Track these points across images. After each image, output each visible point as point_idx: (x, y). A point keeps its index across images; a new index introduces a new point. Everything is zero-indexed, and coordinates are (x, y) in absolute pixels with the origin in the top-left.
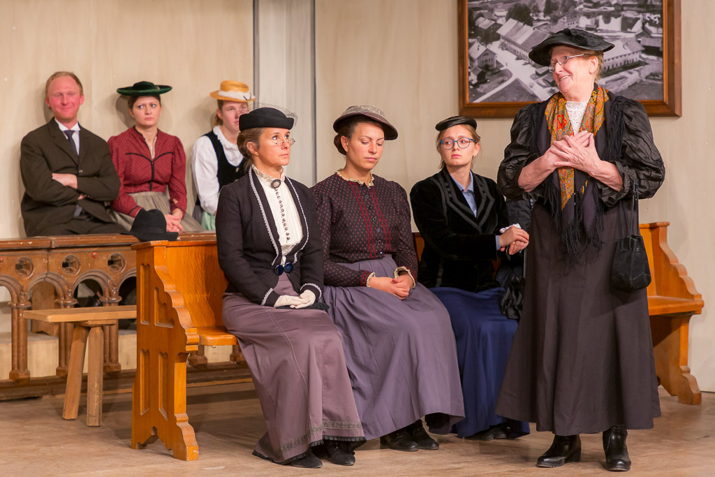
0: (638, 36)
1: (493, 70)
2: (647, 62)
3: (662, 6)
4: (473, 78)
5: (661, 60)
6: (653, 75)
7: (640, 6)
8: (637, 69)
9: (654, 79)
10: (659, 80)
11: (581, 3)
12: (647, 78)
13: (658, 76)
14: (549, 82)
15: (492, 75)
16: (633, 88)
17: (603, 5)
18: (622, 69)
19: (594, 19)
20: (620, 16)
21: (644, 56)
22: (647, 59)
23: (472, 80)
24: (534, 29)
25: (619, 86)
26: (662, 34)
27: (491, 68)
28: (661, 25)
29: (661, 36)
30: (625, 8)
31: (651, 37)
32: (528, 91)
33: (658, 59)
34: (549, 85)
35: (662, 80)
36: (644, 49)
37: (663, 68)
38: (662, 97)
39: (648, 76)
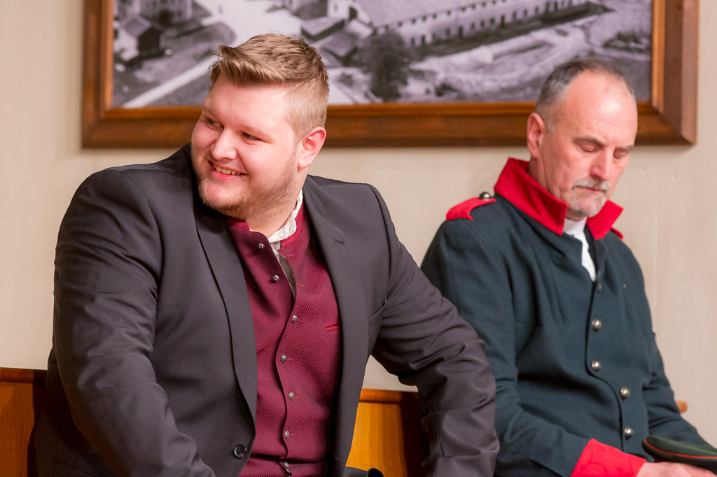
1: (180, 25)
2: (608, 4)
4: (127, 45)
6: (625, 40)
8: (580, 22)
9: (628, 49)
10: (640, 51)
12: (607, 45)
13: (636, 41)
15: (179, 36)
18: (538, 23)
23: (123, 50)
25: (531, 65)
27: (176, 19)
34: (338, 63)
35: (650, 50)
37: (652, 19)
38: (647, 93)
39: (611, 40)
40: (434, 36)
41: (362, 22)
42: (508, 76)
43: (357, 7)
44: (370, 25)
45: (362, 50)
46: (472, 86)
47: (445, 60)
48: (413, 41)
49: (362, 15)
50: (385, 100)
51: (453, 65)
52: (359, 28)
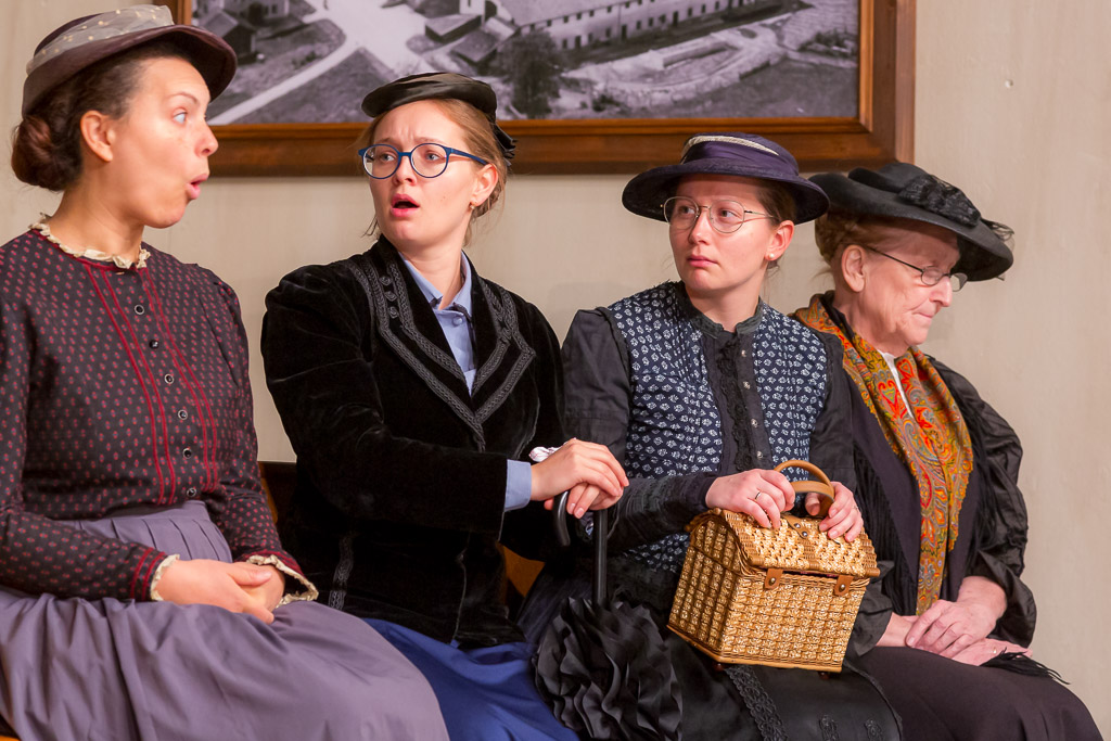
1: (275, 23)
6: (825, 42)
8: (770, 21)
9: (829, 54)
10: (844, 56)
12: (803, 48)
13: (840, 44)
14: (470, 62)
15: (274, 37)
16: (758, 80)
18: (720, 21)
25: (711, 74)
27: (270, 16)
34: (472, 70)
35: (856, 54)
37: (859, 17)
38: (854, 107)
39: (809, 43)
40: (590, 36)
41: (501, 20)
42: (683, 86)
43: (495, 1)
44: (512, 23)
45: (502, 54)
46: (638, 98)
47: (604, 67)
48: (565, 43)
49: (502, 12)
50: (532, 117)
51: (614, 71)
52: (499, 28)
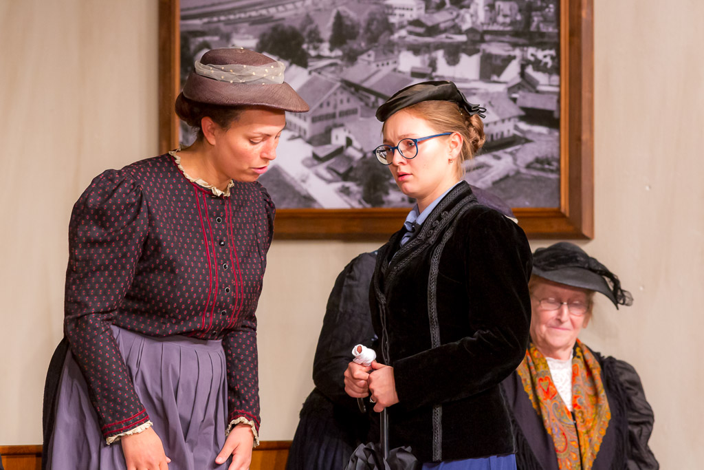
0: (511, 89)
2: (529, 137)
3: (559, 34)
5: (556, 134)
6: (541, 163)
7: (516, 34)
8: (509, 150)
9: (543, 170)
10: (552, 171)
11: (402, 27)
12: (528, 166)
13: (549, 164)
14: (338, 174)
16: (503, 185)
17: (445, 31)
19: (426, 57)
20: (477, 51)
21: (523, 126)
22: (529, 132)
24: (310, 73)
26: (559, 86)
28: (557, 70)
29: (556, 89)
30: (487, 37)
31: (537, 92)
32: (298, 188)
33: (550, 133)
34: (339, 178)
35: (558, 170)
36: (522, 113)
37: (560, 148)
38: (557, 202)
39: (532, 163)
41: (355, 148)
43: (352, 137)
44: (361, 150)
45: (356, 169)
49: (356, 143)
50: (373, 206)
52: (354, 153)
